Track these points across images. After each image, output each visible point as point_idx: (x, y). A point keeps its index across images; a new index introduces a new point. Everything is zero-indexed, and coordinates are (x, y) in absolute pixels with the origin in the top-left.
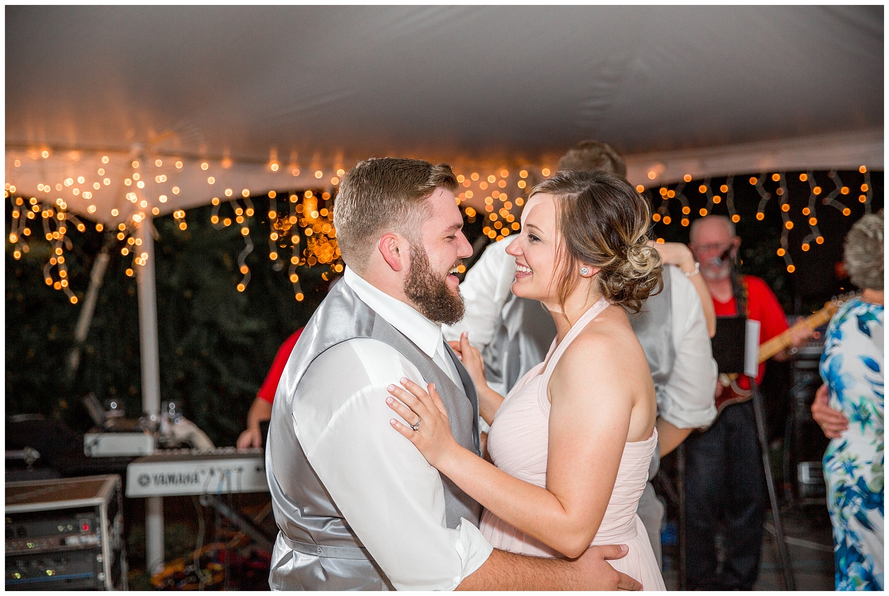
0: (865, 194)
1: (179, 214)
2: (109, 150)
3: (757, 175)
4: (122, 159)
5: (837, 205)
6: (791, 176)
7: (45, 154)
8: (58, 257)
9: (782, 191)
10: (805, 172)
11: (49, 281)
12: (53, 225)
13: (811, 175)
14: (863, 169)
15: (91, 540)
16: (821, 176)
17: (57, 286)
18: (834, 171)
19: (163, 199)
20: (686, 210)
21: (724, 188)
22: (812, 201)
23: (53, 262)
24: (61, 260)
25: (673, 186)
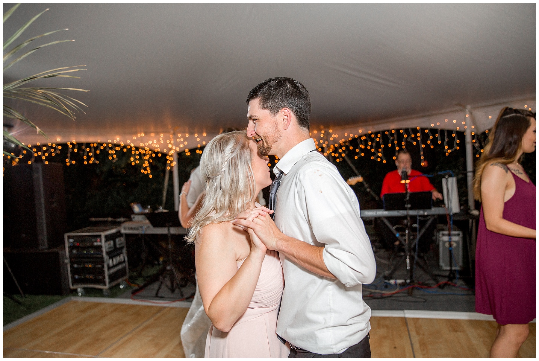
0: (419, 137)
1: (187, 150)
2: (163, 132)
3: (388, 131)
4: (167, 135)
5: (411, 141)
6: (398, 131)
7: (143, 135)
8: (146, 164)
9: (395, 136)
10: (402, 129)
11: (142, 171)
12: (145, 155)
13: (404, 130)
14: (418, 128)
15: (99, 244)
16: (407, 131)
17: (146, 172)
18: (410, 129)
19: (182, 146)
20: (370, 143)
21: (379, 136)
22: (404, 140)
23: (144, 165)
24: (147, 165)
25: (365, 135)
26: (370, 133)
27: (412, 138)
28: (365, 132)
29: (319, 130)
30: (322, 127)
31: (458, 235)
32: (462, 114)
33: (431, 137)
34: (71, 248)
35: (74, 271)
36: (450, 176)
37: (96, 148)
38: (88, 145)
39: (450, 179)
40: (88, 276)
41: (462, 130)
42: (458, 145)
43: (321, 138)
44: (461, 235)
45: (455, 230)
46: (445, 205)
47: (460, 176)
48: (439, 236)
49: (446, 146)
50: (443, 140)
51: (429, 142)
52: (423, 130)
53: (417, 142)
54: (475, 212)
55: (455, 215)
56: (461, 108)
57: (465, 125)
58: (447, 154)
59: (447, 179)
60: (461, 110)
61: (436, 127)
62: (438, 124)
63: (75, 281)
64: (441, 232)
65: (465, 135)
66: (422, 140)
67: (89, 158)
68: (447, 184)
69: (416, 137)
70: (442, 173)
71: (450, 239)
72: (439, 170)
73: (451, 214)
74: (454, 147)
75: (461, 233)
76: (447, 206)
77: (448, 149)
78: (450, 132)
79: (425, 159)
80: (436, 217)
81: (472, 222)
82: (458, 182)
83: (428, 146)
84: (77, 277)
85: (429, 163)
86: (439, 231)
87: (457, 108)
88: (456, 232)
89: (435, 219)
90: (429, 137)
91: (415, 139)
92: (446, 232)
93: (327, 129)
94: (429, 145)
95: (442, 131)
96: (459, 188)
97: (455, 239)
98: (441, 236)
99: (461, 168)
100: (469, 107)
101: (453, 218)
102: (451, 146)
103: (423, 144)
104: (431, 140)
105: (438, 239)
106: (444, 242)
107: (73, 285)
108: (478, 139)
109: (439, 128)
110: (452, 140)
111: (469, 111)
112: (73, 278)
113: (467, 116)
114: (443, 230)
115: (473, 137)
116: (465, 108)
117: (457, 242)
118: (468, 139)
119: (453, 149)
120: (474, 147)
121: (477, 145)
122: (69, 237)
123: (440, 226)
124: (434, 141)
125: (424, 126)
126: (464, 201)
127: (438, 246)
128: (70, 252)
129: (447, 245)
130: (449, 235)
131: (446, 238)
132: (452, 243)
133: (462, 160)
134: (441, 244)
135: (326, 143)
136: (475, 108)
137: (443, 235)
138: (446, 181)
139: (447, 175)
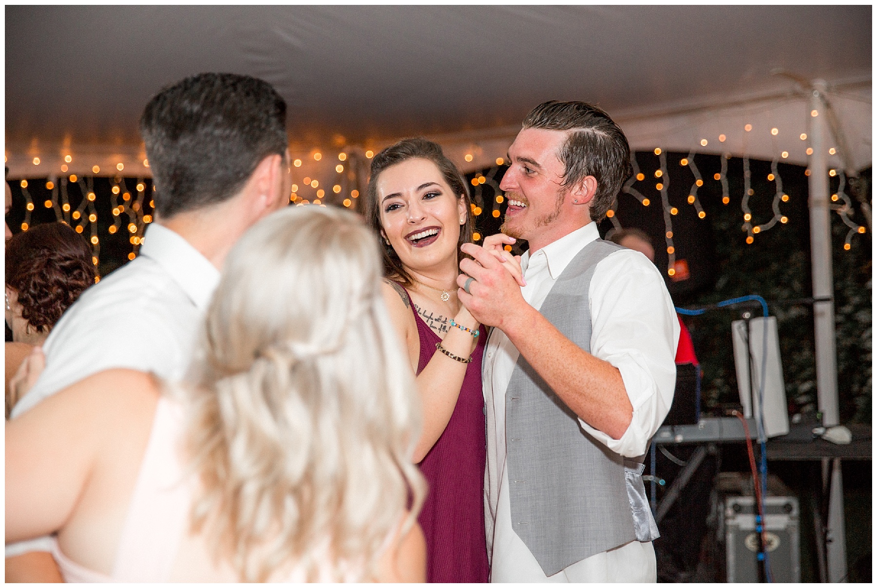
0: (660, 180)
5: (635, 193)
14: (658, 151)
20: (498, 199)
25: (485, 172)
26: (501, 162)
27: (637, 185)
28: (485, 162)
29: (331, 151)
30: (340, 140)
31: (787, 509)
32: (798, 106)
33: (699, 183)
36: (758, 313)
39: (757, 324)
41: (799, 159)
42: (784, 209)
43: (338, 179)
44: (795, 512)
45: (777, 494)
46: (741, 409)
47: (794, 312)
48: (724, 513)
49: (748, 213)
50: (737, 194)
51: (691, 199)
52: (673, 157)
53: (655, 196)
54: (841, 435)
55: (773, 441)
56: (798, 87)
57: (809, 143)
58: (750, 240)
59: (747, 323)
60: (797, 95)
61: (715, 149)
62: (722, 138)
64: (731, 501)
65: (807, 177)
66: (670, 190)
68: (748, 342)
69: (652, 181)
70: (731, 303)
71: (760, 523)
72: (727, 292)
73: (762, 440)
74: (772, 215)
75: (795, 503)
76: (748, 414)
77: (753, 223)
78: (761, 166)
79: (678, 257)
80: (712, 449)
81: (831, 463)
82: (784, 332)
83: (688, 211)
85: (691, 267)
86: (724, 495)
87: (783, 87)
88: (781, 501)
89: (709, 457)
90: (694, 181)
91: (648, 187)
92: (747, 501)
93: (357, 149)
94: (692, 209)
95: (736, 163)
96: (786, 355)
97: (776, 522)
98: (730, 511)
99: (797, 285)
100: (820, 84)
101: (767, 454)
102: (762, 213)
103: (673, 205)
104: (700, 192)
105: (721, 525)
106: (741, 534)
108: (847, 190)
109: (727, 153)
110: (765, 192)
111: (822, 97)
113: (815, 113)
114: (738, 493)
115: (833, 184)
116: (810, 87)
117: (783, 535)
118: (819, 190)
119: (771, 224)
120: (835, 219)
121: (845, 211)
123: (729, 479)
124: (709, 196)
125: (677, 144)
126: (806, 393)
127: (722, 546)
129: (750, 543)
130: (756, 510)
131: (746, 522)
132: (768, 537)
133: (797, 257)
134: (730, 537)
135: (355, 194)
136: (841, 89)
137: (738, 509)
138: (743, 328)
139: (746, 309)
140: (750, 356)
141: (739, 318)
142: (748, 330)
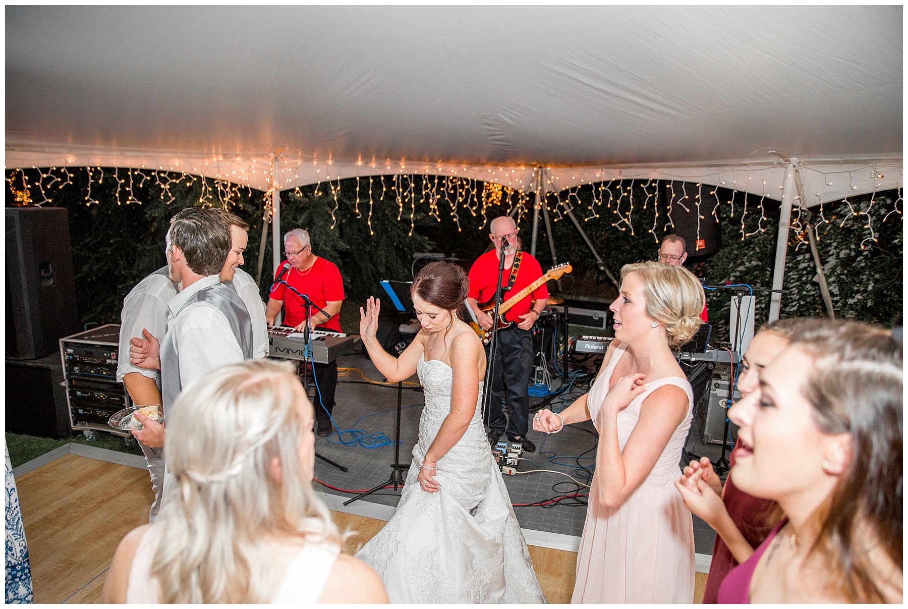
1: (297, 188)
2: (257, 156)
3: (646, 182)
4: (263, 160)
7: (220, 158)
10: (670, 182)
13: (673, 185)
14: (698, 184)
16: (678, 186)
21: (629, 187)
26: (615, 179)
27: (684, 201)
28: (606, 178)
29: (530, 165)
32: (781, 170)
34: (71, 363)
35: (76, 401)
36: (747, 293)
37: (138, 179)
38: (123, 172)
39: (746, 299)
40: (98, 412)
41: (777, 198)
49: (743, 224)
50: (738, 213)
51: (713, 212)
52: (707, 189)
53: (693, 208)
56: (782, 161)
59: (740, 298)
60: (781, 165)
61: (730, 187)
62: (734, 181)
63: (78, 419)
65: (780, 208)
66: (702, 206)
67: (124, 195)
68: (739, 309)
69: (693, 200)
74: (757, 227)
76: (733, 348)
78: (755, 199)
83: (710, 218)
84: (81, 411)
90: (716, 203)
92: (724, 383)
94: (714, 218)
95: (740, 195)
98: (712, 387)
100: (794, 160)
102: (751, 228)
103: (703, 214)
104: (718, 210)
106: (717, 399)
107: (75, 423)
109: (736, 189)
111: (795, 167)
112: (75, 412)
113: (789, 176)
114: (719, 378)
115: (795, 215)
116: (788, 161)
118: (785, 217)
119: (756, 233)
121: (798, 230)
122: (67, 345)
125: (710, 181)
128: (70, 370)
131: (722, 392)
134: (711, 399)
136: (807, 164)
137: (718, 386)
138: (737, 300)
139: (741, 291)
140: (739, 316)
141: (735, 295)
142: (740, 302)
